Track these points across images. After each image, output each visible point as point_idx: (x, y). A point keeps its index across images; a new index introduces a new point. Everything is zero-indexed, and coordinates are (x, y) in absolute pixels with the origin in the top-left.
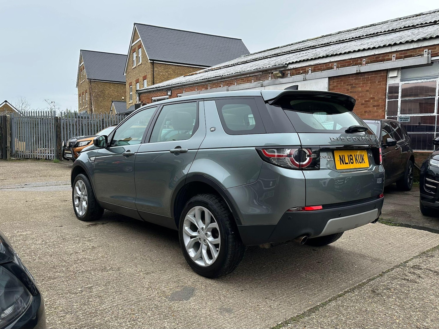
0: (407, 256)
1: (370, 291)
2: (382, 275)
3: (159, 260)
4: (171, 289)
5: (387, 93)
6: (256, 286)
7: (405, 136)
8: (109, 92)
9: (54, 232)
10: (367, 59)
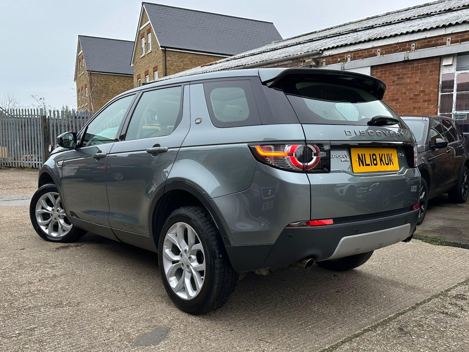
0: (451, 282)
1: (397, 329)
2: (415, 308)
3: (134, 292)
4: (138, 330)
5: (440, 85)
6: (251, 323)
7: (459, 137)
8: (113, 86)
9: (11, 257)
10: (416, 43)
